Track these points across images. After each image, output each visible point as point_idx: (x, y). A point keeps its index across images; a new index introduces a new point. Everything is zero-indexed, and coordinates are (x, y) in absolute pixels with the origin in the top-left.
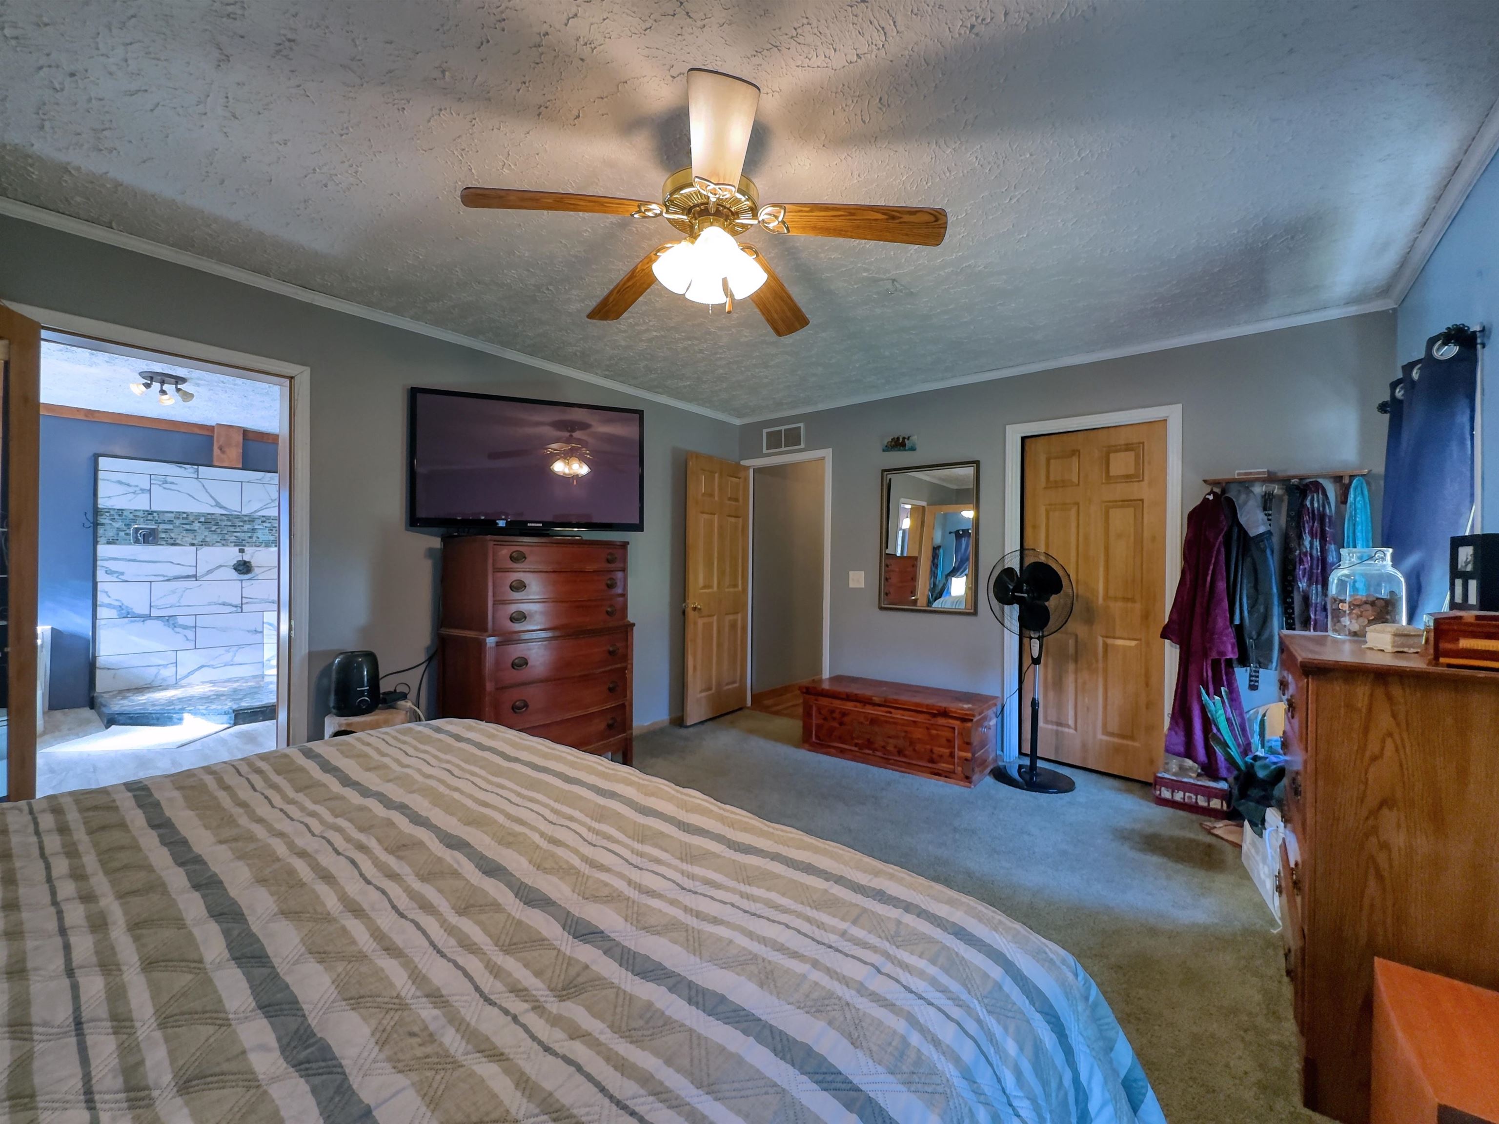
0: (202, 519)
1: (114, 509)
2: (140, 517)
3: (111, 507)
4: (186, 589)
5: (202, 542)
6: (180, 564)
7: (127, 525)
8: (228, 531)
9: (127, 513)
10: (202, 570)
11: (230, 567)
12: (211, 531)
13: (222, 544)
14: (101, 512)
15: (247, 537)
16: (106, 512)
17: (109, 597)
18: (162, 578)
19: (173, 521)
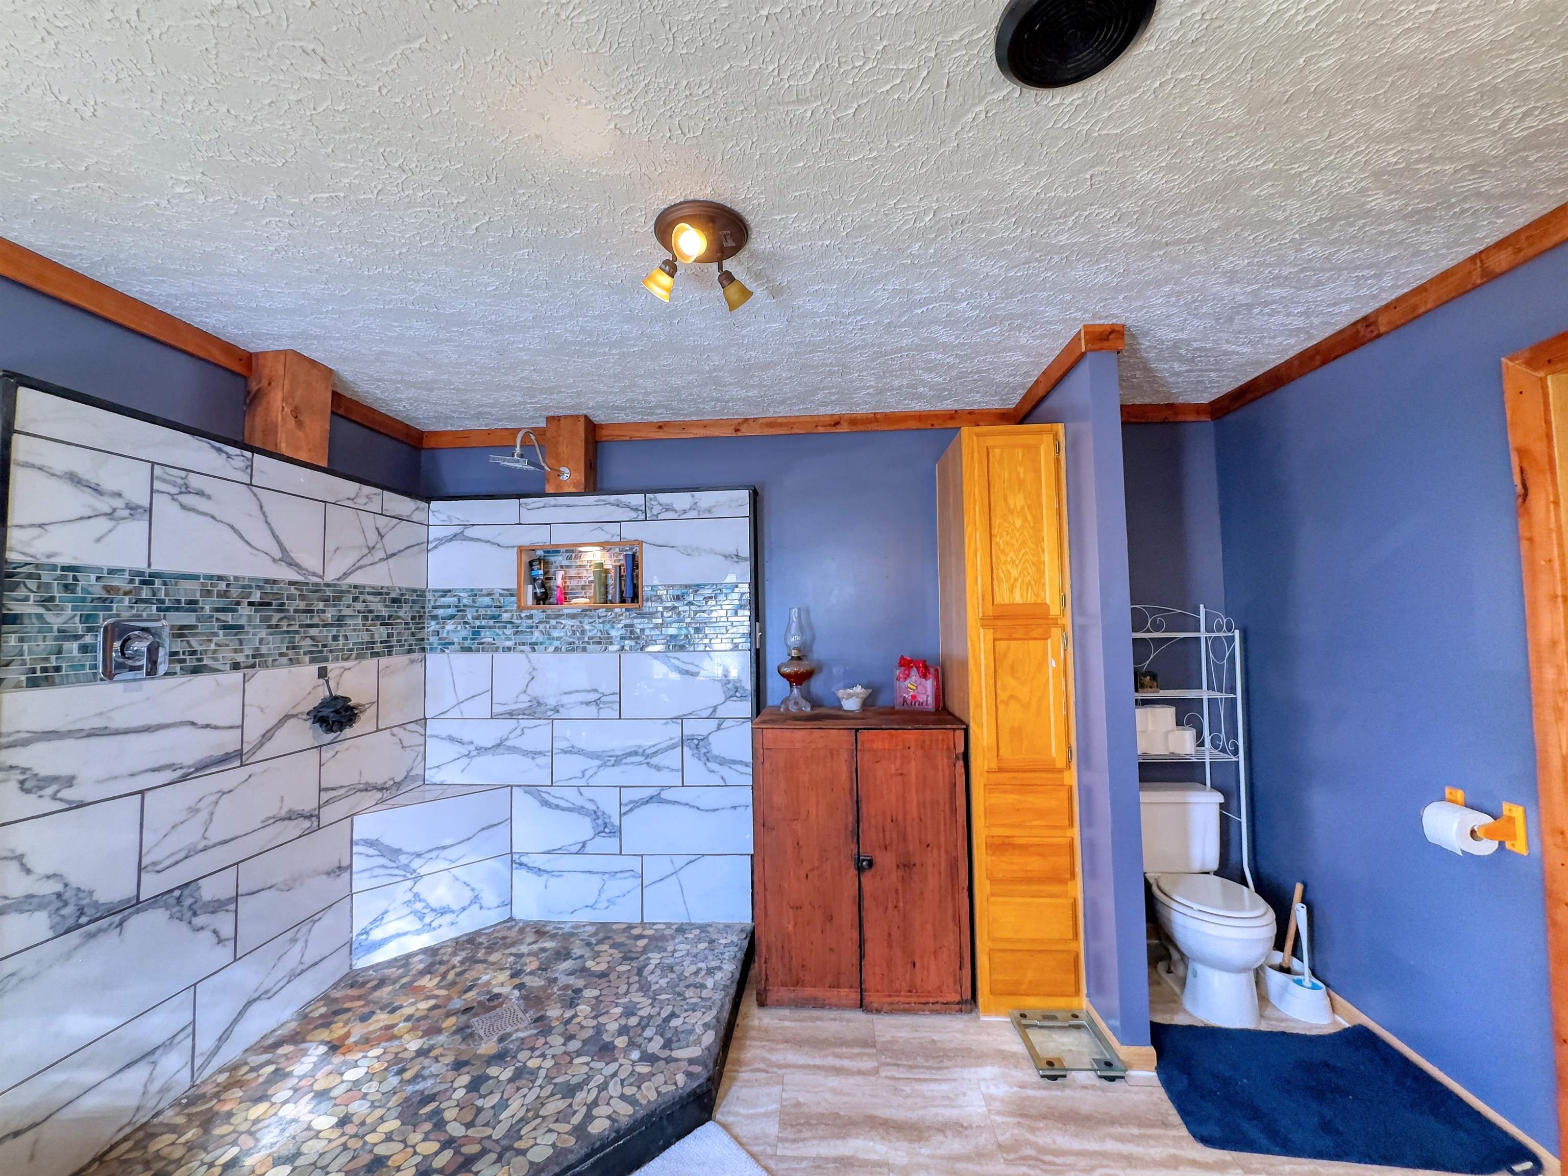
0: (256, 597)
1: (54, 567)
2: (121, 592)
3: (44, 560)
4: (220, 794)
5: (254, 656)
6: (207, 726)
7: (85, 619)
8: (301, 626)
9: (88, 581)
10: (253, 734)
11: (305, 717)
12: (270, 627)
13: (290, 660)
14: (11, 575)
15: (330, 639)
16: (30, 576)
17: (28, 871)
18: (168, 776)
19: (196, 602)
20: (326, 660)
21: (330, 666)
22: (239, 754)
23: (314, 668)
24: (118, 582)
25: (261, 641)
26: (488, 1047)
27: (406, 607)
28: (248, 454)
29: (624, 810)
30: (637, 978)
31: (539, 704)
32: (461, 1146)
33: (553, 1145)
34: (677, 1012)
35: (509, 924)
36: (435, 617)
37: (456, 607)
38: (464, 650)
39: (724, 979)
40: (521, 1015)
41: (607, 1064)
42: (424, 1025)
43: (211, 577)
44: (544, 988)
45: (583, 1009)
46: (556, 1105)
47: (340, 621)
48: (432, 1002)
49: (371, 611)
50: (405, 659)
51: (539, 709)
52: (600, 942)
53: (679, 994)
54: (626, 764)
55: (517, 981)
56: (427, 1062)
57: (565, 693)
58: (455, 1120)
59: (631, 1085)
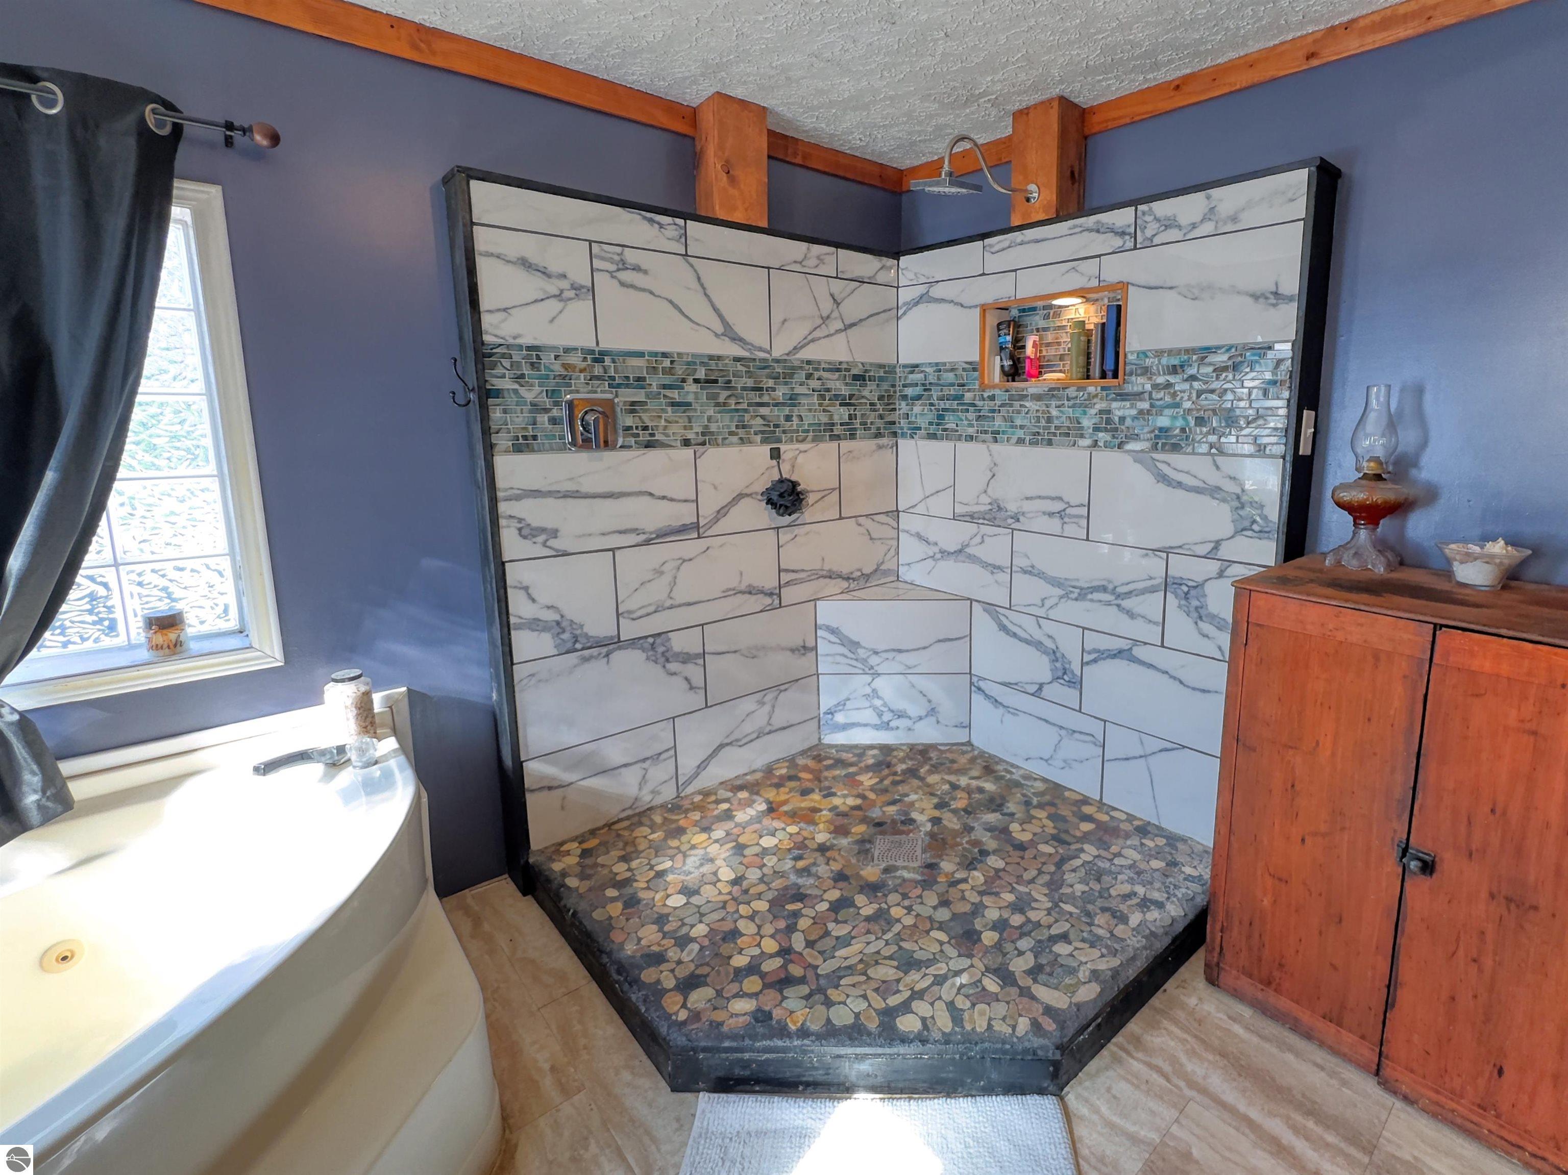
0: (701, 374)
1: (520, 347)
2: (577, 369)
3: (511, 341)
4: (680, 561)
5: (703, 434)
6: (664, 498)
7: (551, 394)
8: (749, 405)
9: (547, 359)
10: (708, 510)
11: (760, 497)
12: (718, 405)
13: (741, 439)
14: (491, 355)
15: (782, 419)
16: (503, 356)
17: (534, 600)
18: (633, 539)
19: (644, 379)
20: (779, 441)
21: (783, 447)
22: (696, 526)
23: (766, 449)
24: (575, 359)
25: (709, 419)
26: (871, 873)
27: (871, 386)
28: (681, 222)
29: (1087, 658)
30: (1052, 868)
31: (1000, 508)
32: (792, 961)
33: (857, 1015)
34: (1072, 936)
35: (964, 748)
36: (904, 397)
37: (923, 385)
38: (932, 436)
39: (1158, 923)
40: (919, 852)
41: (959, 956)
42: (840, 821)
43: (655, 354)
44: (955, 834)
45: (978, 877)
46: (886, 972)
47: (793, 400)
48: (859, 801)
49: (828, 390)
50: (873, 443)
51: (999, 515)
52: (1040, 806)
53: (1088, 914)
54: (1092, 600)
55: (937, 813)
56: (821, 860)
57: (1027, 499)
58: (803, 932)
59: (967, 996)
